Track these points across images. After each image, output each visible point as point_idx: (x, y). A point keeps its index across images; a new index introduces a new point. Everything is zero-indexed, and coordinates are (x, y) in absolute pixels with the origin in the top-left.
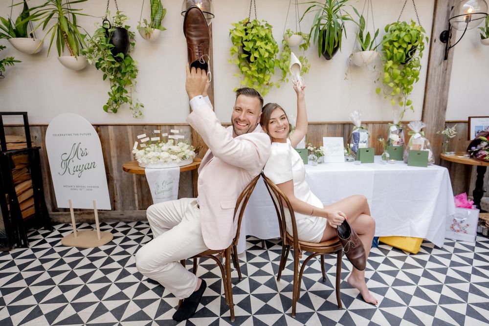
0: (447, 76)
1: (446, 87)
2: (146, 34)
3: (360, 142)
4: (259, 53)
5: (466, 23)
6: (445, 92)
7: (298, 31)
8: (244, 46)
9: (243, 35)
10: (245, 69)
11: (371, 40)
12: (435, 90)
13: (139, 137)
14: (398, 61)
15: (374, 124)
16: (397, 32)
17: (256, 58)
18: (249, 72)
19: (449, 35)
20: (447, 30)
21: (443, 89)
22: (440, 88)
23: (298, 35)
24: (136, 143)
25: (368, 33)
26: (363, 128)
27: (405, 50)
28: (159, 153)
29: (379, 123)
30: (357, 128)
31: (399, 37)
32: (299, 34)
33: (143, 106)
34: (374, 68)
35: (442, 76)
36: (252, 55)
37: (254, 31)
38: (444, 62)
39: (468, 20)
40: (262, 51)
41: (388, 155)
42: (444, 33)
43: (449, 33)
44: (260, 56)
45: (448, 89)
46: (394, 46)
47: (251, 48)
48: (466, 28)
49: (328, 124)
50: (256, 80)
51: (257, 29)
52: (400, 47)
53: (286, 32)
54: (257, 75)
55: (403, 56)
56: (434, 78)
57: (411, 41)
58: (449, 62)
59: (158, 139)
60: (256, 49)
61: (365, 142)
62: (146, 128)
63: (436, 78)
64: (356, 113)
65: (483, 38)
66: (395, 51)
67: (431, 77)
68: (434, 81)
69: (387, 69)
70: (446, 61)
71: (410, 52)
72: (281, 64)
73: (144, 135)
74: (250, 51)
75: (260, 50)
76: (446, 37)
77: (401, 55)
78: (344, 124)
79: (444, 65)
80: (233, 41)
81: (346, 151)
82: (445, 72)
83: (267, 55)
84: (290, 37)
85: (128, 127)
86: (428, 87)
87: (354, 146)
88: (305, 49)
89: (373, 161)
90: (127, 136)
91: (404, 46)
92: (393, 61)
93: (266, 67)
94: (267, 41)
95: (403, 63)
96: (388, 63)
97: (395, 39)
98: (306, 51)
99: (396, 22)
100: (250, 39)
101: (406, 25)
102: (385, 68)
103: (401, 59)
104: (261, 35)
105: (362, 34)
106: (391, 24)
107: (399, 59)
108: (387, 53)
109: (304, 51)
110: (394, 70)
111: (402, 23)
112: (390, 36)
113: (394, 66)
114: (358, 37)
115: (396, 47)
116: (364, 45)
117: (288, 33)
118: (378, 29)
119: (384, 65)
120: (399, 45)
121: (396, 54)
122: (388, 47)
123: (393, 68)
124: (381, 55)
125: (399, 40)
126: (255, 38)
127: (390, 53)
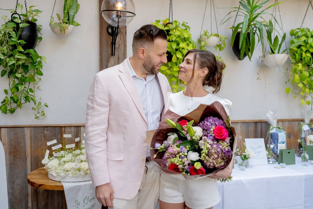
2: (61, 31)
3: (279, 143)
4: (183, 54)
7: (216, 32)
11: (279, 43)
13: (49, 144)
15: (284, 122)
16: (304, 38)
17: (178, 59)
18: (169, 72)
23: (216, 37)
24: (48, 152)
25: (277, 36)
26: (279, 128)
28: (79, 164)
29: (288, 121)
30: (274, 128)
31: (306, 42)
32: (216, 35)
33: (47, 106)
34: (287, 70)
36: (175, 55)
41: (307, 156)
46: (302, 50)
47: (174, 49)
49: (241, 122)
50: (174, 80)
52: (306, 52)
53: (203, 33)
54: (176, 75)
55: (311, 59)
59: (73, 146)
61: (284, 143)
62: (47, 130)
64: (271, 113)
66: (304, 55)
73: (55, 141)
75: (182, 50)
77: (309, 58)
78: (256, 122)
81: (268, 153)
84: (208, 38)
85: (26, 129)
87: (274, 148)
89: (294, 163)
90: (24, 138)
92: (302, 63)
94: (188, 42)
95: (308, 66)
96: (298, 66)
97: (303, 44)
98: (222, 51)
99: (300, 28)
100: (174, 40)
101: (309, 31)
102: (296, 70)
103: (309, 62)
104: (184, 36)
105: (271, 37)
106: (294, 29)
107: (307, 62)
108: (296, 56)
109: (220, 52)
110: (303, 72)
111: (306, 30)
112: (299, 42)
113: (303, 69)
114: (268, 40)
115: (304, 51)
116: (273, 46)
117: (206, 34)
118: (285, 33)
119: (294, 67)
120: (306, 49)
121: (305, 58)
122: (296, 51)
123: (302, 71)
124: (291, 58)
125: (306, 45)
126: (178, 39)
127: (299, 56)
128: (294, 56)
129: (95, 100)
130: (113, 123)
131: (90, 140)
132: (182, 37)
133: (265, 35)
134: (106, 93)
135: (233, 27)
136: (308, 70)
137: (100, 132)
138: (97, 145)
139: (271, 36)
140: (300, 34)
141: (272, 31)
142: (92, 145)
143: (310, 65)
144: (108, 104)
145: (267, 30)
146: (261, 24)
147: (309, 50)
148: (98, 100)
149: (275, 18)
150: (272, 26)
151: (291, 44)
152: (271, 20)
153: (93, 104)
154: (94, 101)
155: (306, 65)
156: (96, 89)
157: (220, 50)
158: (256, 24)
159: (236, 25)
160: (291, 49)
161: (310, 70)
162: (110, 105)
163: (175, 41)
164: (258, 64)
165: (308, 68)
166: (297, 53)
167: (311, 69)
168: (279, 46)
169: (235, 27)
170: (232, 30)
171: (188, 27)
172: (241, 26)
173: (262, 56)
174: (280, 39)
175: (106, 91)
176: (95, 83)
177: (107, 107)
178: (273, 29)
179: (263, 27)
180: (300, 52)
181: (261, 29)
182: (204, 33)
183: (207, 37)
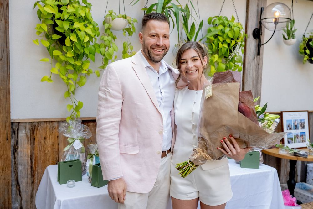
0: (260, 70)
1: (259, 81)
4: (77, 36)
5: (275, 25)
6: (259, 85)
7: (122, 13)
8: (55, 25)
9: (55, 11)
10: (57, 53)
12: (251, 83)
14: (223, 55)
16: (221, 27)
17: (72, 42)
18: (62, 58)
19: (260, 33)
20: (259, 28)
21: (257, 82)
22: (255, 82)
23: (122, 19)
25: (193, 23)
27: (229, 45)
31: (223, 32)
32: (123, 17)
35: (256, 70)
36: (68, 38)
37: (70, 9)
38: (256, 57)
39: (276, 23)
40: (81, 34)
42: (257, 30)
43: (260, 31)
44: (79, 39)
45: (261, 83)
46: (219, 40)
47: (66, 29)
48: (275, 30)
50: (71, 68)
51: (74, 7)
52: (224, 42)
53: (107, 13)
54: (73, 62)
55: (227, 50)
56: (250, 72)
57: (234, 37)
58: (260, 57)
60: (72, 31)
63: (251, 72)
65: (285, 39)
66: (221, 45)
67: (247, 70)
68: (250, 74)
69: (213, 63)
70: (258, 56)
71: (232, 47)
72: (102, 49)
74: (65, 33)
75: (78, 32)
76: (257, 34)
77: (225, 49)
79: (257, 60)
80: (40, 17)
82: (258, 66)
83: (87, 39)
84: (113, 20)
86: (245, 81)
88: (129, 34)
91: (228, 41)
92: (218, 55)
93: (84, 53)
94: (86, 22)
95: (225, 57)
96: (214, 57)
97: (220, 34)
98: (131, 36)
99: (218, 16)
100: (66, 18)
101: (227, 20)
102: (212, 61)
103: (225, 53)
104: (79, 14)
105: (187, 24)
106: (213, 17)
107: (224, 54)
108: (212, 46)
109: (129, 37)
110: (220, 64)
111: (224, 18)
112: (215, 30)
113: (220, 61)
114: (184, 26)
115: (221, 41)
116: (189, 34)
117: (111, 15)
118: (202, 21)
119: (210, 58)
120: (223, 40)
121: (221, 48)
122: (213, 40)
123: (219, 62)
124: (207, 49)
125: (223, 35)
126: (72, 18)
127: (215, 46)
128: (211, 47)
129: (107, 91)
130: (126, 115)
131: (104, 133)
132: (78, 16)
133: (182, 21)
134: (120, 84)
135: (145, 8)
136: (226, 62)
137: (114, 124)
138: (111, 137)
139: (187, 22)
140: (217, 22)
141: (189, 17)
142: (105, 137)
143: (227, 57)
144: (121, 96)
145: (184, 15)
146: (177, 8)
147: (225, 41)
148: (111, 91)
149: (191, 3)
150: (189, 12)
151: (208, 32)
152: (187, 4)
153: (106, 95)
154: (107, 93)
155: (223, 57)
156: (109, 80)
157: (130, 35)
158: (172, 7)
159: (148, 7)
160: (208, 39)
161: (228, 63)
162: (123, 97)
163: (68, 20)
164: (173, 53)
165: (226, 60)
166: (214, 43)
167: (229, 61)
168: (196, 34)
169: (148, 8)
170: (144, 11)
171: (89, 4)
172: (155, 8)
173: (178, 44)
174: (197, 27)
175: (119, 83)
176: (108, 74)
177: (120, 99)
178: (189, 16)
179: (180, 12)
180: (217, 42)
181: (177, 13)
182: (109, 14)
183: (112, 18)
